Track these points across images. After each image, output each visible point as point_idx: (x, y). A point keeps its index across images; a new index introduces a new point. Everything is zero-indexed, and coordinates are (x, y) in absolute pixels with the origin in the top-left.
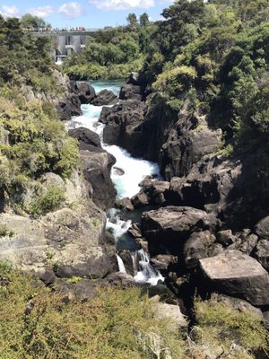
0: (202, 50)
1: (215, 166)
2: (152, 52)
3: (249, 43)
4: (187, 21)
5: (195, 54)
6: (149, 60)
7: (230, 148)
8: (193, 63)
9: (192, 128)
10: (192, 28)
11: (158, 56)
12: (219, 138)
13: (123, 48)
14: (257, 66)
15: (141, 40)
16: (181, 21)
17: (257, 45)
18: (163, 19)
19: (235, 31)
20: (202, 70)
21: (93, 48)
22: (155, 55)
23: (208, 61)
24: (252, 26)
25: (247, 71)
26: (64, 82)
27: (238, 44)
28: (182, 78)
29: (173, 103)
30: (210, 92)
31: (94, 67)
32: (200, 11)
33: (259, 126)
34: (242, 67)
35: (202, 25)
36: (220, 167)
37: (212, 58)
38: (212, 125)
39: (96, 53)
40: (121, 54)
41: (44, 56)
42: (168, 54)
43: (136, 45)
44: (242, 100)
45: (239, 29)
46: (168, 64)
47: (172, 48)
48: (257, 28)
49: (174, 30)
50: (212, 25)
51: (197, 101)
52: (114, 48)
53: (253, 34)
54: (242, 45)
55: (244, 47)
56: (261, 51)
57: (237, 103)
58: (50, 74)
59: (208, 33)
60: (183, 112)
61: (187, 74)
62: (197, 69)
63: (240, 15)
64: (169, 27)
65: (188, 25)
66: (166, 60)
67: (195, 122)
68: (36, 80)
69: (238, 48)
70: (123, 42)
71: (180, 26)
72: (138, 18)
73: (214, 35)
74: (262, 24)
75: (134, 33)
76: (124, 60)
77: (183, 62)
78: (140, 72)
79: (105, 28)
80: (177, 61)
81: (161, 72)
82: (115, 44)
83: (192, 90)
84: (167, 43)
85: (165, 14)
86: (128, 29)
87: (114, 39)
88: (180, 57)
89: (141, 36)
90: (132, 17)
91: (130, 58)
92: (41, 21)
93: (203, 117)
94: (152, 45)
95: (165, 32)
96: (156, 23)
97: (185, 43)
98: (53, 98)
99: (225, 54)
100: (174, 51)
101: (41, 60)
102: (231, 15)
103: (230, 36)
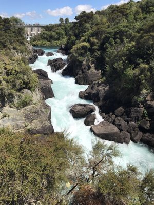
0: (92, 35)
1: (98, 86)
2: (70, 35)
3: (112, 33)
4: (86, 22)
5: (89, 37)
6: (69, 39)
7: (104, 78)
8: (89, 41)
9: (88, 70)
10: (88, 25)
11: (73, 38)
12: (100, 74)
13: (58, 34)
14: (116, 43)
15: (65, 30)
16: (83, 22)
17: (116, 33)
18: (75, 21)
19: (107, 27)
20: (92, 44)
21: (44, 33)
22: (72, 37)
23: (95, 40)
24: (114, 25)
25: (112, 45)
26: (31, 49)
27: (108, 33)
28: (84, 47)
29: (80, 58)
30: (96, 54)
31: (44, 42)
32: (92, 18)
33: (116, 69)
34: (110, 43)
35: (92, 24)
36: (100, 86)
37: (96, 39)
38: (97, 69)
39: (45, 36)
40: (57, 36)
41: (21, 36)
42: (78, 37)
43: (63, 32)
44: (109, 58)
45: (109, 26)
46: (77, 41)
47: (79, 34)
48: (116, 26)
49: (80, 26)
50: (97, 24)
51: (90, 58)
52: (53, 34)
53: (115, 28)
54: (110, 33)
55: (110, 34)
56: (118, 36)
57: (107, 59)
58: (24, 45)
59: (95, 28)
60: (84, 63)
61: (86, 46)
62: (90, 44)
63: (109, 20)
64: (78, 24)
65: (86, 24)
66: (77, 39)
67: (89, 67)
68: (18, 47)
69: (108, 35)
70: (58, 31)
71: (83, 24)
72: (64, 20)
73: (98, 29)
74: (118, 24)
75: (62, 27)
76: (58, 39)
77: (84, 41)
78: (65, 45)
79: (50, 24)
80: (81, 40)
81: (74, 45)
82: (54, 32)
83: (88, 53)
84: (77, 32)
85: (76, 18)
86: (60, 25)
87: (53, 30)
88: (83, 38)
89: (66, 28)
90: (61, 20)
91: (61, 38)
92: (20, 20)
93: (93, 65)
94: (71, 33)
95: (76, 27)
96: (73, 22)
97: (85, 32)
98: (26, 56)
99: (102, 37)
100: (80, 35)
101: (20, 38)
102: (105, 20)
103: (104, 29)
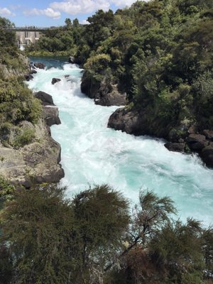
0: (115, 44)
1: (123, 115)
2: (82, 44)
3: (141, 41)
4: (104, 25)
5: (109, 46)
6: (81, 49)
7: (132, 104)
8: (109, 52)
9: (109, 92)
10: (106, 29)
11: (86, 47)
12: (125, 98)
13: (63, 41)
14: (146, 55)
15: (74, 36)
16: (100, 25)
17: (146, 42)
18: (88, 23)
19: (133, 33)
20: (114, 57)
21: (44, 41)
22: (85, 46)
23: (118, 51)
24: (143, 30)
25: (141, 58)
26: (27, 62)
27: (135, 41)
28: (102, 61)
29: (97, 77)
30: (119, 70)
31: (45, 53)
32: (112, 19)
33: (148, 91)
34: (138, 56)
35: (113, 28)
36: (127, 115)
37: (119, 50)
38: (120, 90)
39: (46, 44)
40: (62, 45)
41: (12, 45)
42: (93, 45)
43: (72, 39)
44: (138, 75)
45: (136, 32)
46: (93, 52)
47: (94, 42)
48: (146, 31)
49: (95, 31)
50: (120, 29)
51: (111, 76)
52: (58, 41)
53: (144, 35)
54: (138, 42)
55: (138, 43)
56: (149, 46)
57: (135, 77)
58: (17, 57)
59: (117, 34)
60: (103, 82)
61: (105, 59)
62: (111, 56)
63: (136, 23)
64: (92, 28)
65: (104, 28)
66: (92, 50)
67: (110, 89)
68: (8, 61)
69: (135, 44)
70: (63, 37)
71: (99, 28)
72: (72, 22)
73: (120, 35)
74: (149, 29)
75: (70, 31)
76: (65, 49)
77: (103, 52)
78: (75, 56)
79: (52, 27)
80: (98, 50)
81: (89, 57)
82: (58, 38)
83: (109, 69)
84: (92, 39)
85: (89, 20)
86: (65, 29)
87: (57, 35)
88: (100, 48)
89: (75, 33)
90: (68, 21)
91: (68, 48)
92: (8, 21)
93: (116, 85)
94: (82, 40)
95: (90, 32)
96: (84, 26)
97: (103, 40)
98: (20, 73)
99: (128, 47)
100: (96, 44)
101: (11, 48)
102: (130, 23)
103: (130, 36)
